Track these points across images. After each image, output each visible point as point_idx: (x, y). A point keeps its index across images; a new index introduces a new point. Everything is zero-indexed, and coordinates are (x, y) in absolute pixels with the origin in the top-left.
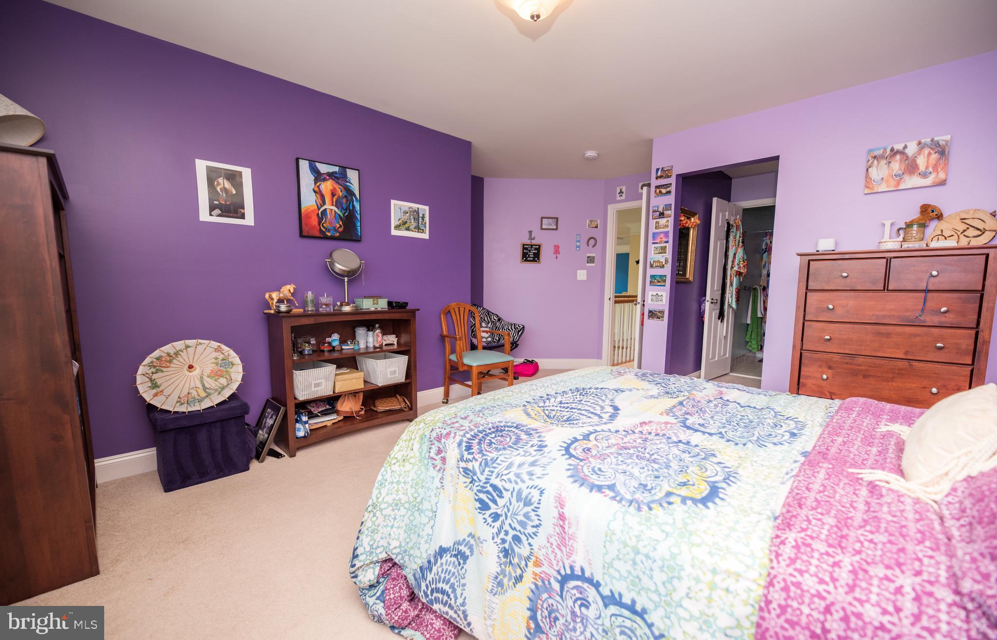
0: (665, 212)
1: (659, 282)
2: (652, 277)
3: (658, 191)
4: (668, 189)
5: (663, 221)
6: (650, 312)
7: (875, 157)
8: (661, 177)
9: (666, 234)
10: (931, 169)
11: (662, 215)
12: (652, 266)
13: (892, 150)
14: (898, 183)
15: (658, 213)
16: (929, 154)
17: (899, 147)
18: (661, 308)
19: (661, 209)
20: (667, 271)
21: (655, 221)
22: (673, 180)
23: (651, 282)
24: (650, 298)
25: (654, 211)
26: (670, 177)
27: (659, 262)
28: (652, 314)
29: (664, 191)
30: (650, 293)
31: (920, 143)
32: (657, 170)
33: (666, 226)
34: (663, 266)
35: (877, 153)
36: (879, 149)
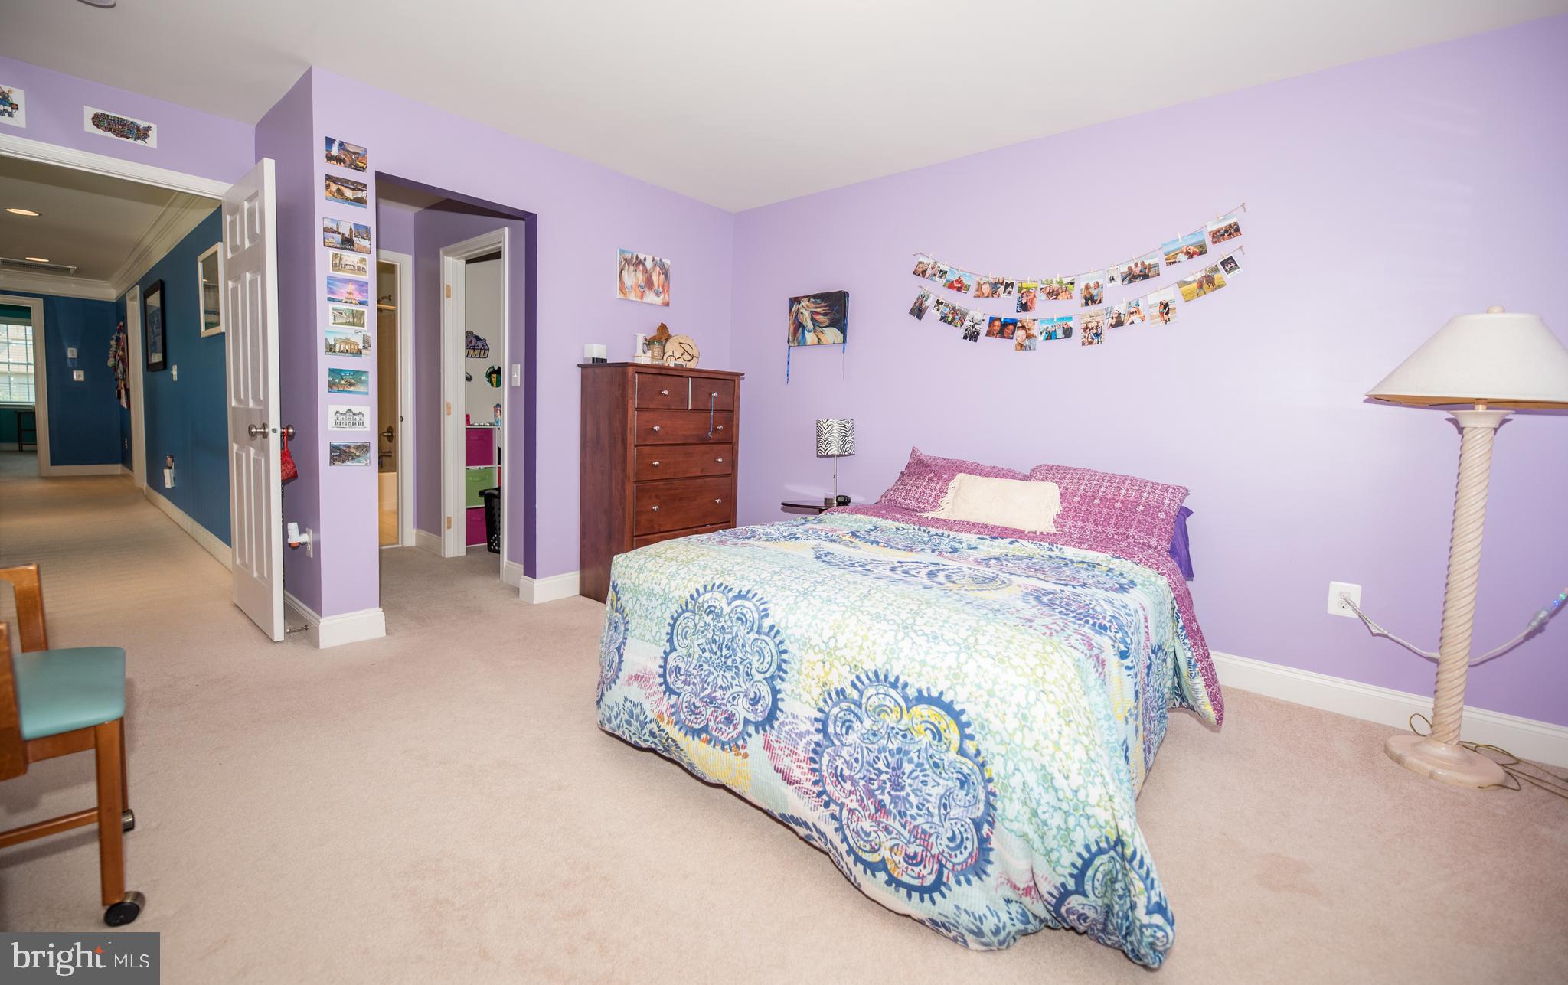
0: (356, 240)
1: (351, 384)
2: (333, 372)
3: (334, 187)
4: (360, 194)
5: (351, 258)
6: (334, 449)
7: (626, 260)
8: (339, 160)
9: (362, 286)
10: (660, 289)
11: (347, 243)
12: (331, 349)
13: (637, 257)
14: (642, 297)
15: (338, 238)
16: (659, 273)
17: (641, 257)
18: (360, 440)
19: (345, 230)
20: (369, 362)
21: (332, 251)
22: (368, 178)
23: (331, 385)
24: (332, 419)
25: (327, 230)
26: (362, 169)
27: (347, 341)
28: (340, 454)
29: (349, 193)
30: (332, 409)
31: (653, 260)
32: (330, 142)
33: (361, 270)
34: (359, 353)
35: (628, 256)
36: (628, 252)
